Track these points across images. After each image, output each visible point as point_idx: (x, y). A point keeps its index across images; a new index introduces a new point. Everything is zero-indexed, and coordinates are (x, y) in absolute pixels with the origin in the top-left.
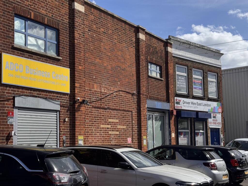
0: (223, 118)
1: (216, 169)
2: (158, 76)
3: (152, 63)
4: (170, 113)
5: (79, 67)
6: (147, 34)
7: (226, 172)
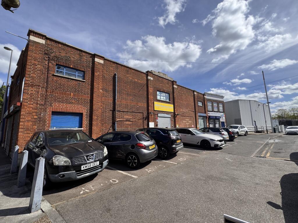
0: (226, 118)
1: (224, 135)
2: (202, 105)
3: (199, 101)
4: (206, 117)
5: (176, 104)
6: (197, 92)
7: (228, 136)
